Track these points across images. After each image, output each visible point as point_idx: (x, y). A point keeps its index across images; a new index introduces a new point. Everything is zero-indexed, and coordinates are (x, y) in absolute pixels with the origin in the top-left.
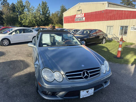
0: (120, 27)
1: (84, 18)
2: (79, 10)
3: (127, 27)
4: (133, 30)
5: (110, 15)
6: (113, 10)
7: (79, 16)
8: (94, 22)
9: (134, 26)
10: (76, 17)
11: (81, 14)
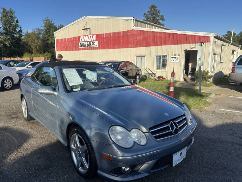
0: (155, 57)
1: (96, 43)
2: (86, 29)
3: (165, 57)
4: (174, 61)
5: (139, 38)
6: (143, 31)
7: (87, 38)
8: (114, 50)
9: (175, 55)
10: (80, 41)
11: (90, 36)
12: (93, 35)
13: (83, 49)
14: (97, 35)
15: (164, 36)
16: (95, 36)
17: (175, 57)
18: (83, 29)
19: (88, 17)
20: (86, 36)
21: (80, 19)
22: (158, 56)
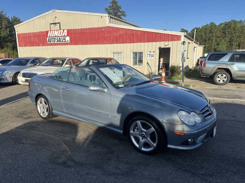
0: (132, 54)
1: (68, 39)
2: (55, 24)
3: (141, 53)
4: (148, 58)
5: (115, 34)
6: (119, 28)
7: (56, 33)
8: (89, 46)
9: (150, 52)
10: (48, 36)
11: (60, 31)
12: (64, 30)
13: (51, 45)
15: (139, 33)
16: (66, 31)
17: (150, 53)
18: (52, 24)
19: (56, 11)
20: (56, 31)
21: (47, 13)
22: (134, 53)
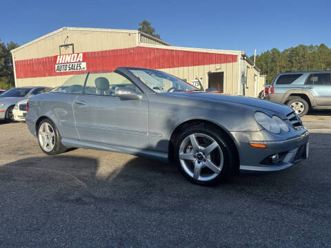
1: (84, 65)
2: (67, 46)
4: (196, 86)
5: (148, 57)
7: (68, 59)
9: (196, 79)
10: (57, 62)
11: (73, 55)
12: (78, 54)
13: (61, 74)
14: (84, 54)
15: (181, 55)
16: (81, 55)
17: (196, 81)
18: (62, 46)
19: (68, 28)
20: (67, 56)
21: (56, 32)
